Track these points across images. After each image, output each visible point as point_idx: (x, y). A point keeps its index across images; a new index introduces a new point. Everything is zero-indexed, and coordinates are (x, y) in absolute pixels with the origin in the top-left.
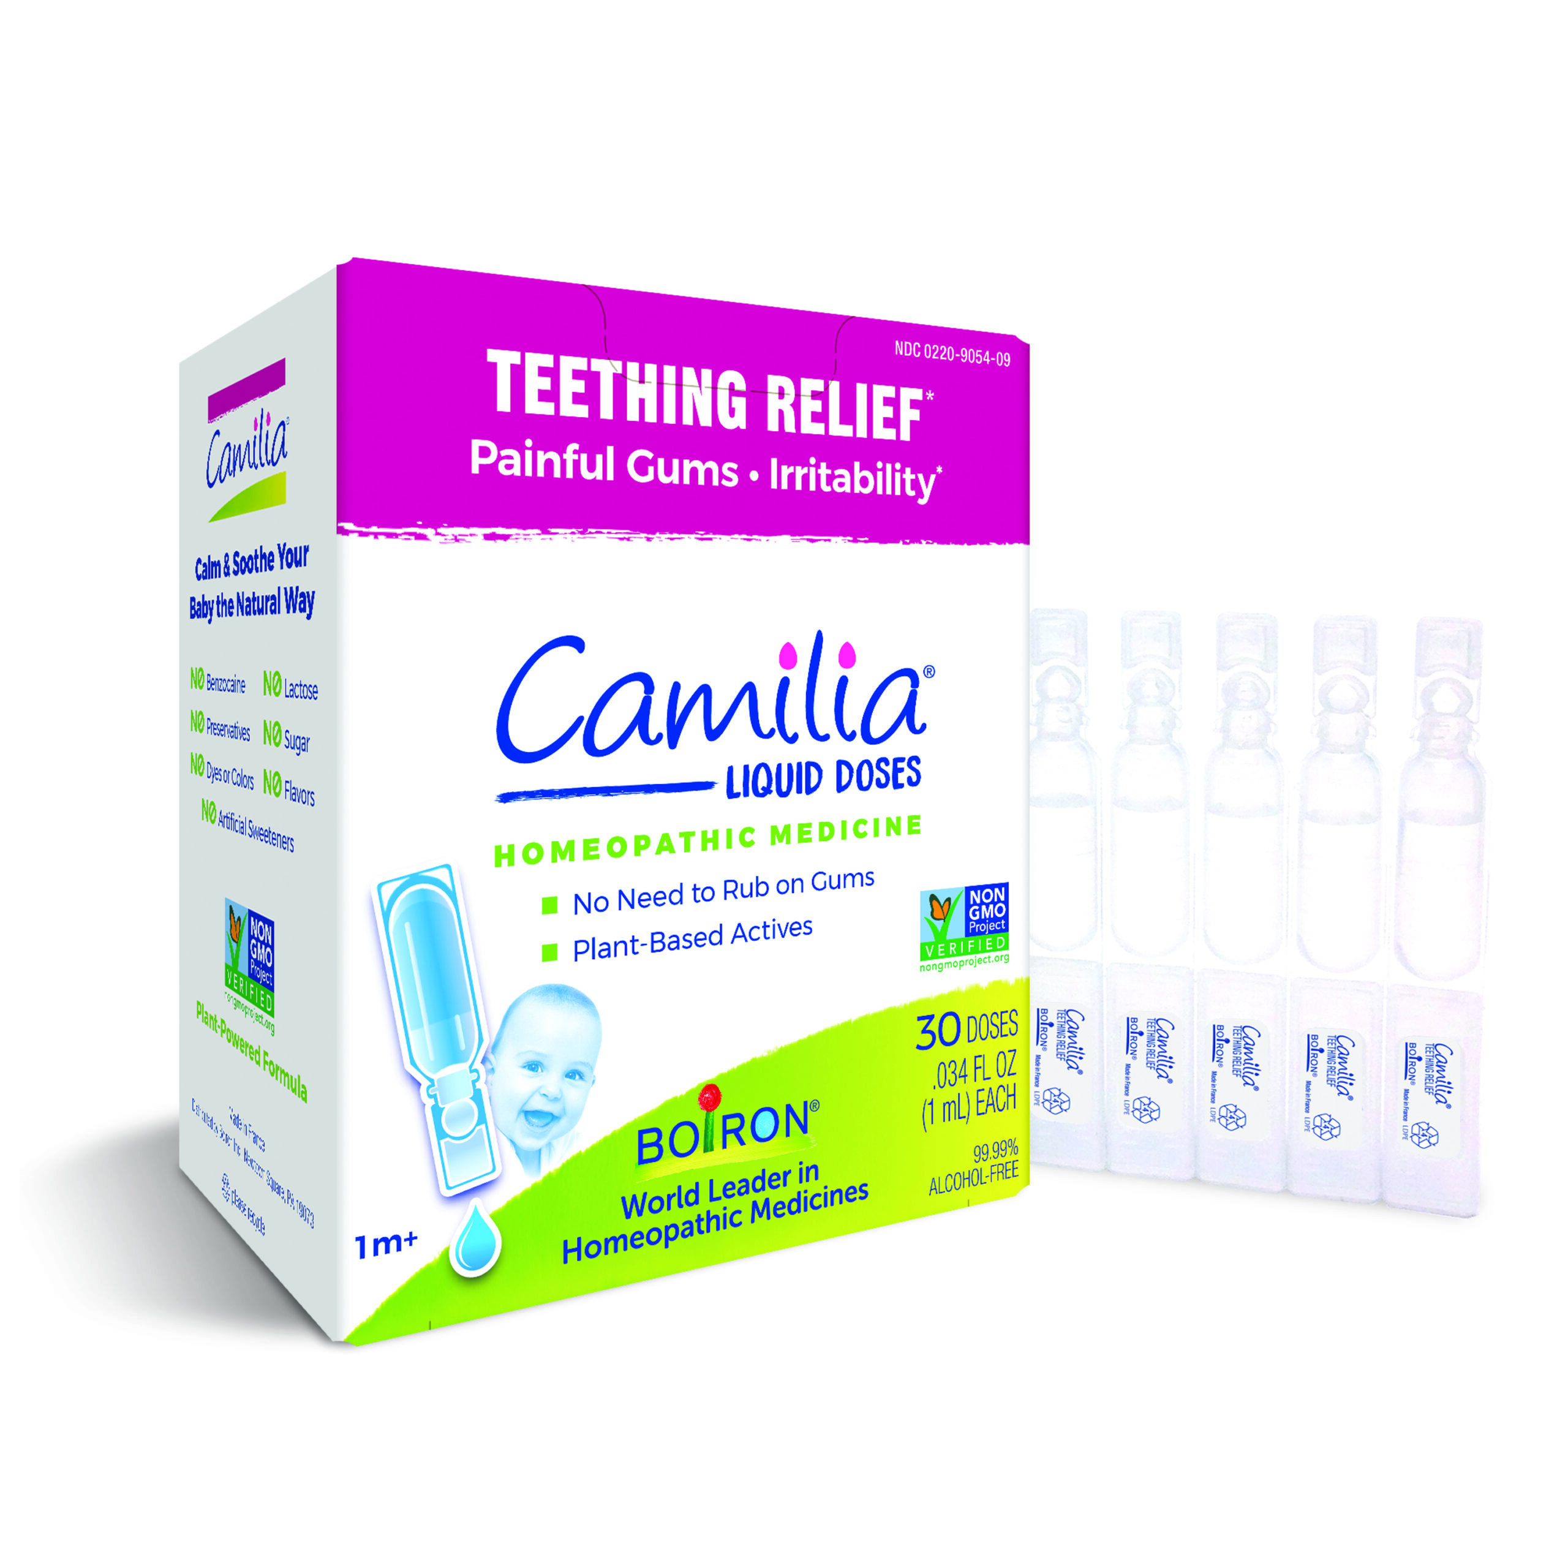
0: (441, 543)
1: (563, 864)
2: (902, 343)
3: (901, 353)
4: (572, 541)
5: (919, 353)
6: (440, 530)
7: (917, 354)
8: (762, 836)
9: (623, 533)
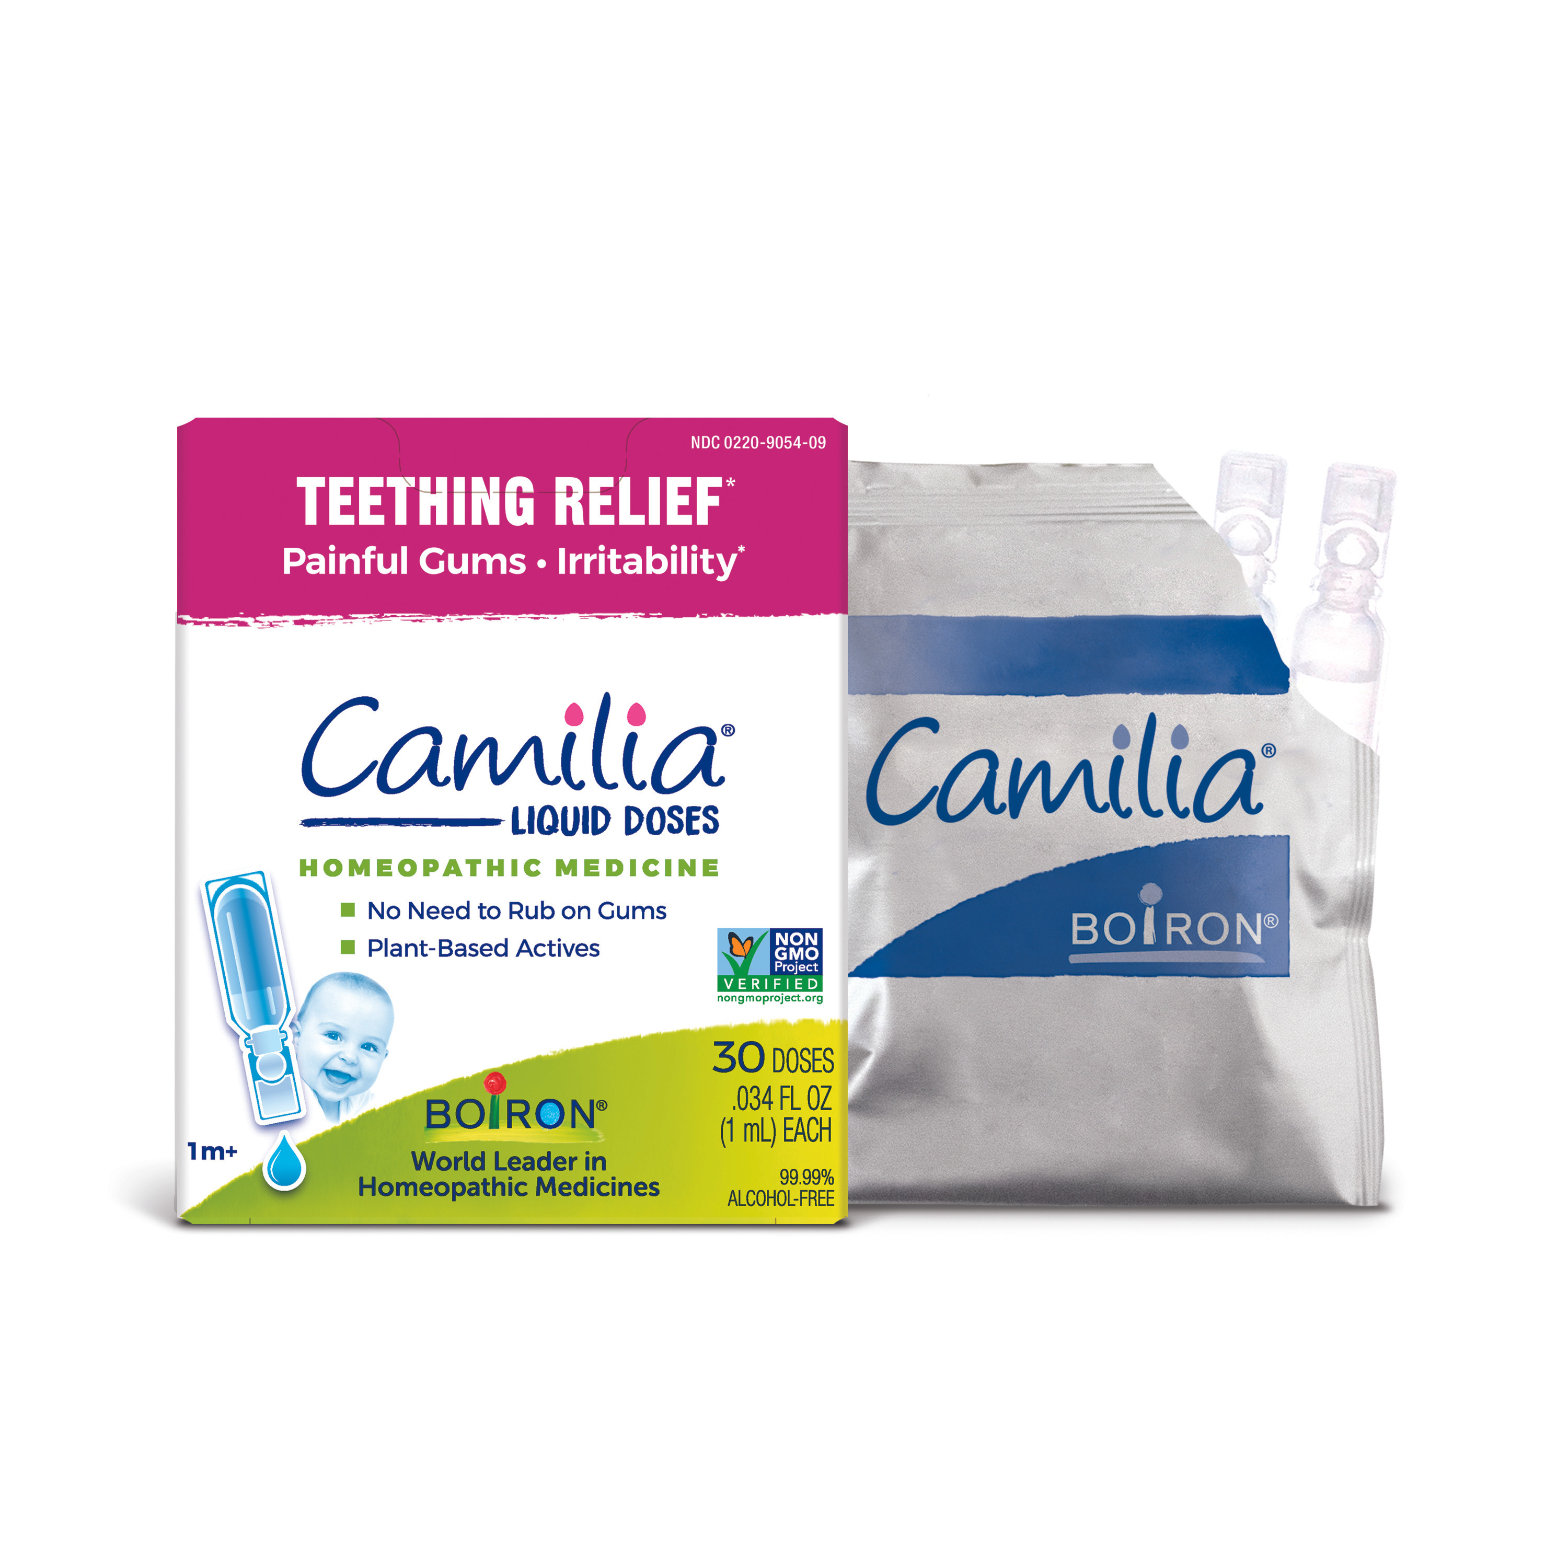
0: (259, 628)
1: (360, 878)
2: (698, 437)
3: (698, 447)
4: (370, 623)
5: (718, 445)
6: (258, 618)
7: (716, 446)
8: (548, 868)
9: (416, 616)
